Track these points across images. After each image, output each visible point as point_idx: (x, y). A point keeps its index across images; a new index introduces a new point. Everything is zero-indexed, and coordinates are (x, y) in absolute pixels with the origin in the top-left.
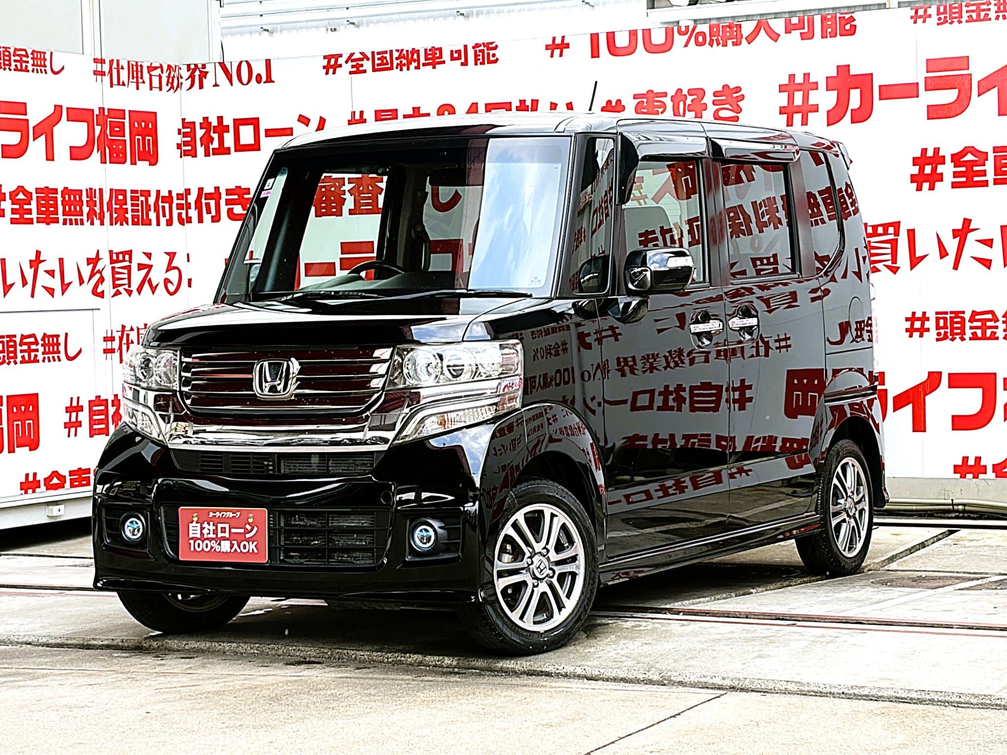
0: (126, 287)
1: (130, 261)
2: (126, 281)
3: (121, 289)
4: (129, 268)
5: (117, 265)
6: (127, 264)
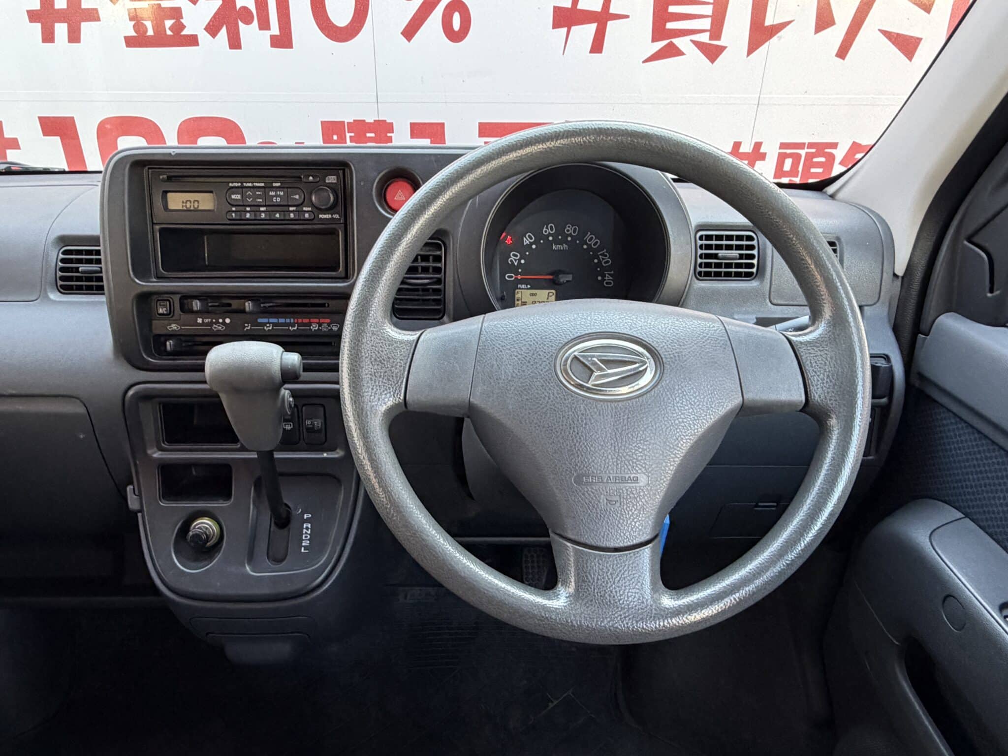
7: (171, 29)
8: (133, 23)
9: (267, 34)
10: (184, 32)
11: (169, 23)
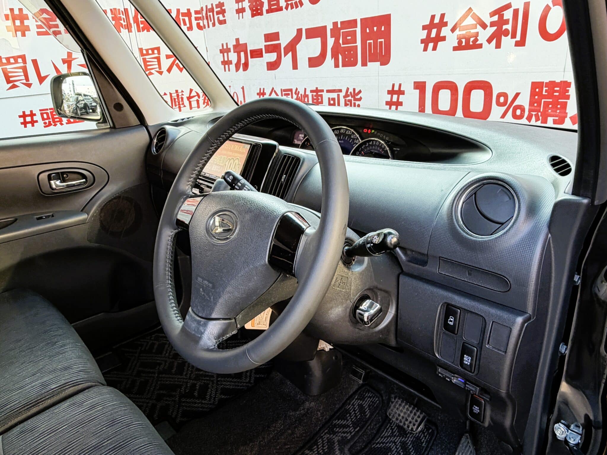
0: (158, 70)
1: (159, 53)
2: (157, 66)
3: (152, 71)
4: (158, 59)
5: (147, 57)
6: (157, 55)
7: (472, 42)
8: (458, 40)
9: (514, 40)
10: (478, 43)
11: (472, 39)
